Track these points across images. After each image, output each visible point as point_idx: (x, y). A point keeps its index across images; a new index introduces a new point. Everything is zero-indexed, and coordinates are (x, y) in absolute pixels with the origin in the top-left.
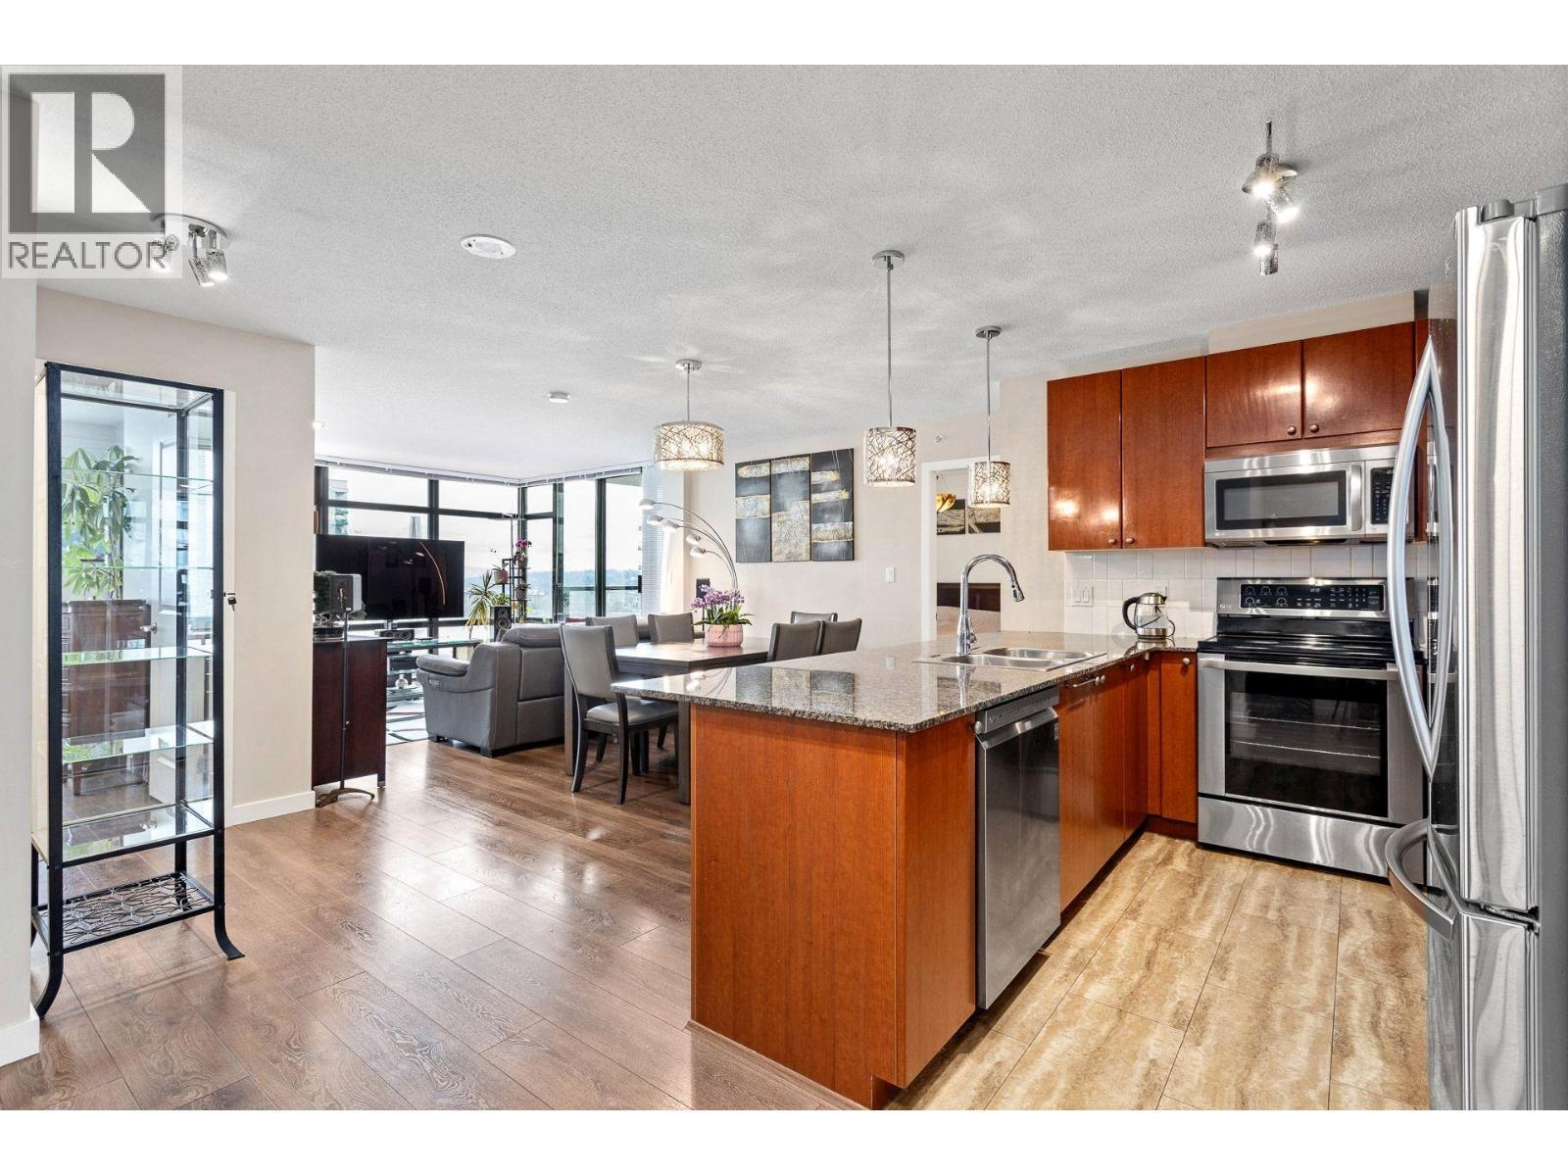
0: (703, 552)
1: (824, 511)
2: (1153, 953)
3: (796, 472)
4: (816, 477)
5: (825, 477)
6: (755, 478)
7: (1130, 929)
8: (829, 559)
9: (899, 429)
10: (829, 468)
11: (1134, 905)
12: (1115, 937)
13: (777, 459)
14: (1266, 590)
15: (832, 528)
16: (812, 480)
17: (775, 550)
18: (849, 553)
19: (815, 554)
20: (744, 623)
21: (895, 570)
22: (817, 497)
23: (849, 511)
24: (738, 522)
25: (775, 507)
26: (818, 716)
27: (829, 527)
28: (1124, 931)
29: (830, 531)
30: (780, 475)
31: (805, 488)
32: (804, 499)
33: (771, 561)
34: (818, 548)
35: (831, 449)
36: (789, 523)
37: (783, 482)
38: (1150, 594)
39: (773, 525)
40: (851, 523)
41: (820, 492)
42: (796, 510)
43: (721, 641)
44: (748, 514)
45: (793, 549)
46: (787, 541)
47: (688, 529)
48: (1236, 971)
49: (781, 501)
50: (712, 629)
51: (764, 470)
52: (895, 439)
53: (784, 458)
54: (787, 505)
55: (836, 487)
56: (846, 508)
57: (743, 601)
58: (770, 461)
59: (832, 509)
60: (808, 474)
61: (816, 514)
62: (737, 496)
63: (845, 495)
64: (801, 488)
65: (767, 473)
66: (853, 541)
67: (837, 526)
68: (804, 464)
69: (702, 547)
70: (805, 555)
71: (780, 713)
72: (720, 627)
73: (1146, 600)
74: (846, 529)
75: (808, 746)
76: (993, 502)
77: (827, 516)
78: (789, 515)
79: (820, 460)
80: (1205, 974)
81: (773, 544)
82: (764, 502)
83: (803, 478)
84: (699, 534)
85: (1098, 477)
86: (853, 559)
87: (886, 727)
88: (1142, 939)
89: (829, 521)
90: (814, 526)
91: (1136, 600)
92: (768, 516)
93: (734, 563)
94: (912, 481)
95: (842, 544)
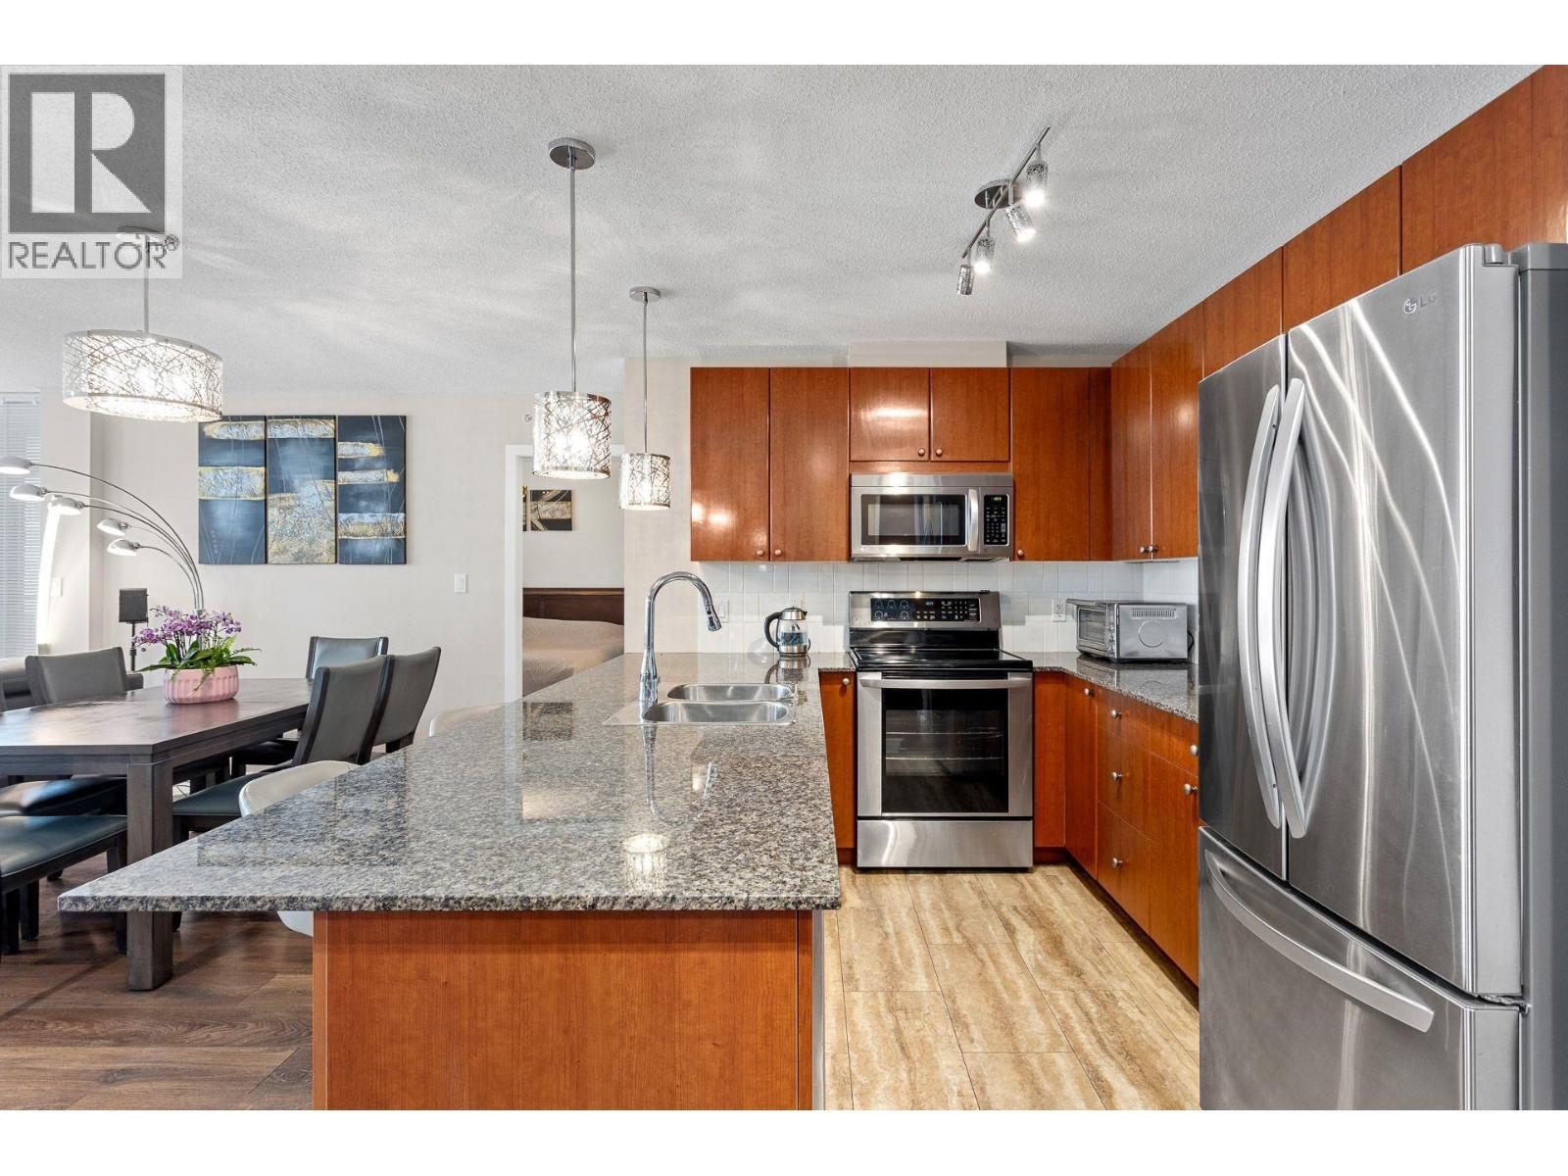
0: (134, 547)
1: (359, 496)
2: (898, 1031)
3: (311, 440)
4: (345, 449)
5: (359, 450)
6: (236, 441)
7: (861, 1003)
8: (367, 560)
9: (592, 397)
10: (367, 437)
11: (846, 970)
12: (853, 1023)
13: (276, 417)
14: (891, 604)
15: (372, 520)
16: (339, 452)
17: (272, 548)
18: (399, 553)
19: (344, 553)
20: (242, 663)
21: (467, 577)
22: (345, 477)
23: (398, 498)
24: (204, 505)
25: (275, 484)
26: (647, 904)
27: (367, 518)
28: (856, 1009)
29: (367, 525)
30: (283, 441)
31: (329, 462)
32: (326, 478)
33: (266, 562)
34: (349, 547)
35: (372, 413)
36: (298, 509)
37: (290, 451)
38: (792, 609)
39: (270, 511)
40: (403, 514)
41: (353, 470)
42: (313, 493)
43: (199, 694)
44: (223, 493)
45: (305, 546)
46: (294, 534)
47: (99, 511)
48: (976, 1024)
49: (284, 477)
50: (178, 677)
51: (255, 432)
52: (590, 411)
53: (291, 417)
54: (296, 483)
55: (379, 465)
56: (395, 494)
57: (239, 630)
58: (265, 418)
59: (373, 494)
60: (331, 445)
61: (347, 500)
62: (201, 465)
63: (393, 477)
64: (321, 463)
65: (260, 435)
66: (405, 539)
67: (379, 517)
68: (327, 430)
69: (134, 540)
70: (327, 556)
71: (559, 907)
72: (198, 673)
73: (788, 615)
74: (395, 524)
75: (614, 957)
76: (655, 504)
77: (363, 503)
78: (299, 498)
79: (353, 427)
80: (954, 1040)
81: (270, 539)
82: (255, 478)
83: (324, 449)
84: (124, 519)
85: (745, 482)
86: (405, 563)
87: (790, 906)
88: (878, 1016)
89: (367, 510)
90: (343, 517)
91: (778, 616)
92: (263, 498)
93: (197, 565)
94: (607, 472)
95: (388, 542)
